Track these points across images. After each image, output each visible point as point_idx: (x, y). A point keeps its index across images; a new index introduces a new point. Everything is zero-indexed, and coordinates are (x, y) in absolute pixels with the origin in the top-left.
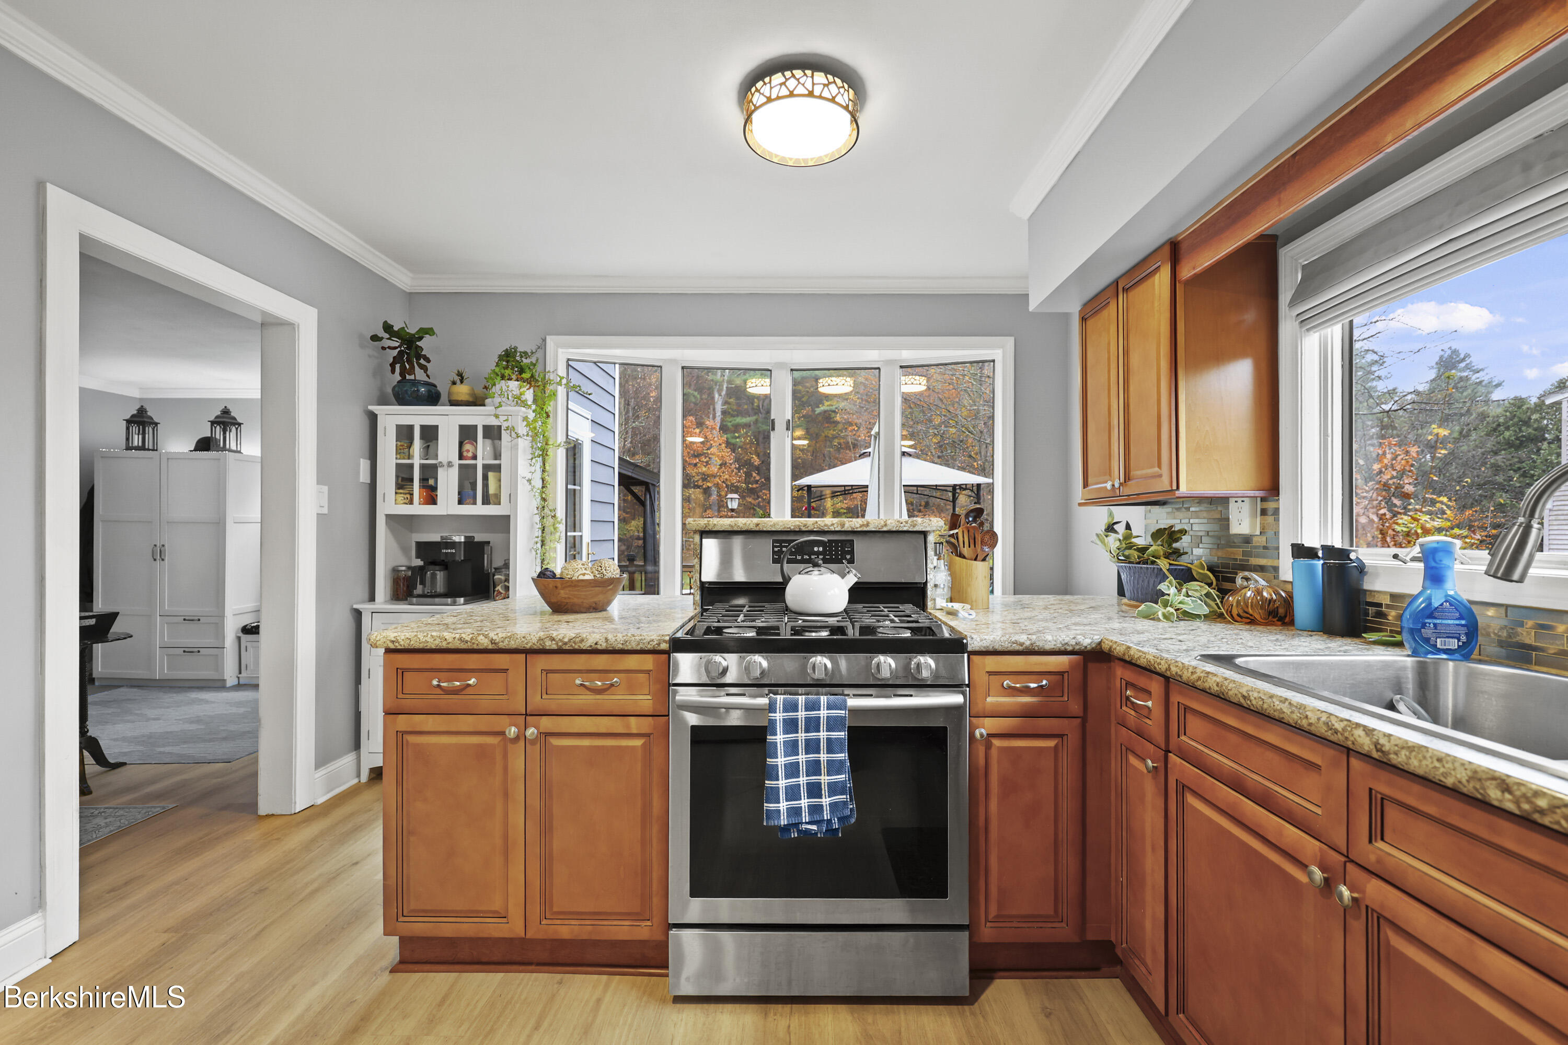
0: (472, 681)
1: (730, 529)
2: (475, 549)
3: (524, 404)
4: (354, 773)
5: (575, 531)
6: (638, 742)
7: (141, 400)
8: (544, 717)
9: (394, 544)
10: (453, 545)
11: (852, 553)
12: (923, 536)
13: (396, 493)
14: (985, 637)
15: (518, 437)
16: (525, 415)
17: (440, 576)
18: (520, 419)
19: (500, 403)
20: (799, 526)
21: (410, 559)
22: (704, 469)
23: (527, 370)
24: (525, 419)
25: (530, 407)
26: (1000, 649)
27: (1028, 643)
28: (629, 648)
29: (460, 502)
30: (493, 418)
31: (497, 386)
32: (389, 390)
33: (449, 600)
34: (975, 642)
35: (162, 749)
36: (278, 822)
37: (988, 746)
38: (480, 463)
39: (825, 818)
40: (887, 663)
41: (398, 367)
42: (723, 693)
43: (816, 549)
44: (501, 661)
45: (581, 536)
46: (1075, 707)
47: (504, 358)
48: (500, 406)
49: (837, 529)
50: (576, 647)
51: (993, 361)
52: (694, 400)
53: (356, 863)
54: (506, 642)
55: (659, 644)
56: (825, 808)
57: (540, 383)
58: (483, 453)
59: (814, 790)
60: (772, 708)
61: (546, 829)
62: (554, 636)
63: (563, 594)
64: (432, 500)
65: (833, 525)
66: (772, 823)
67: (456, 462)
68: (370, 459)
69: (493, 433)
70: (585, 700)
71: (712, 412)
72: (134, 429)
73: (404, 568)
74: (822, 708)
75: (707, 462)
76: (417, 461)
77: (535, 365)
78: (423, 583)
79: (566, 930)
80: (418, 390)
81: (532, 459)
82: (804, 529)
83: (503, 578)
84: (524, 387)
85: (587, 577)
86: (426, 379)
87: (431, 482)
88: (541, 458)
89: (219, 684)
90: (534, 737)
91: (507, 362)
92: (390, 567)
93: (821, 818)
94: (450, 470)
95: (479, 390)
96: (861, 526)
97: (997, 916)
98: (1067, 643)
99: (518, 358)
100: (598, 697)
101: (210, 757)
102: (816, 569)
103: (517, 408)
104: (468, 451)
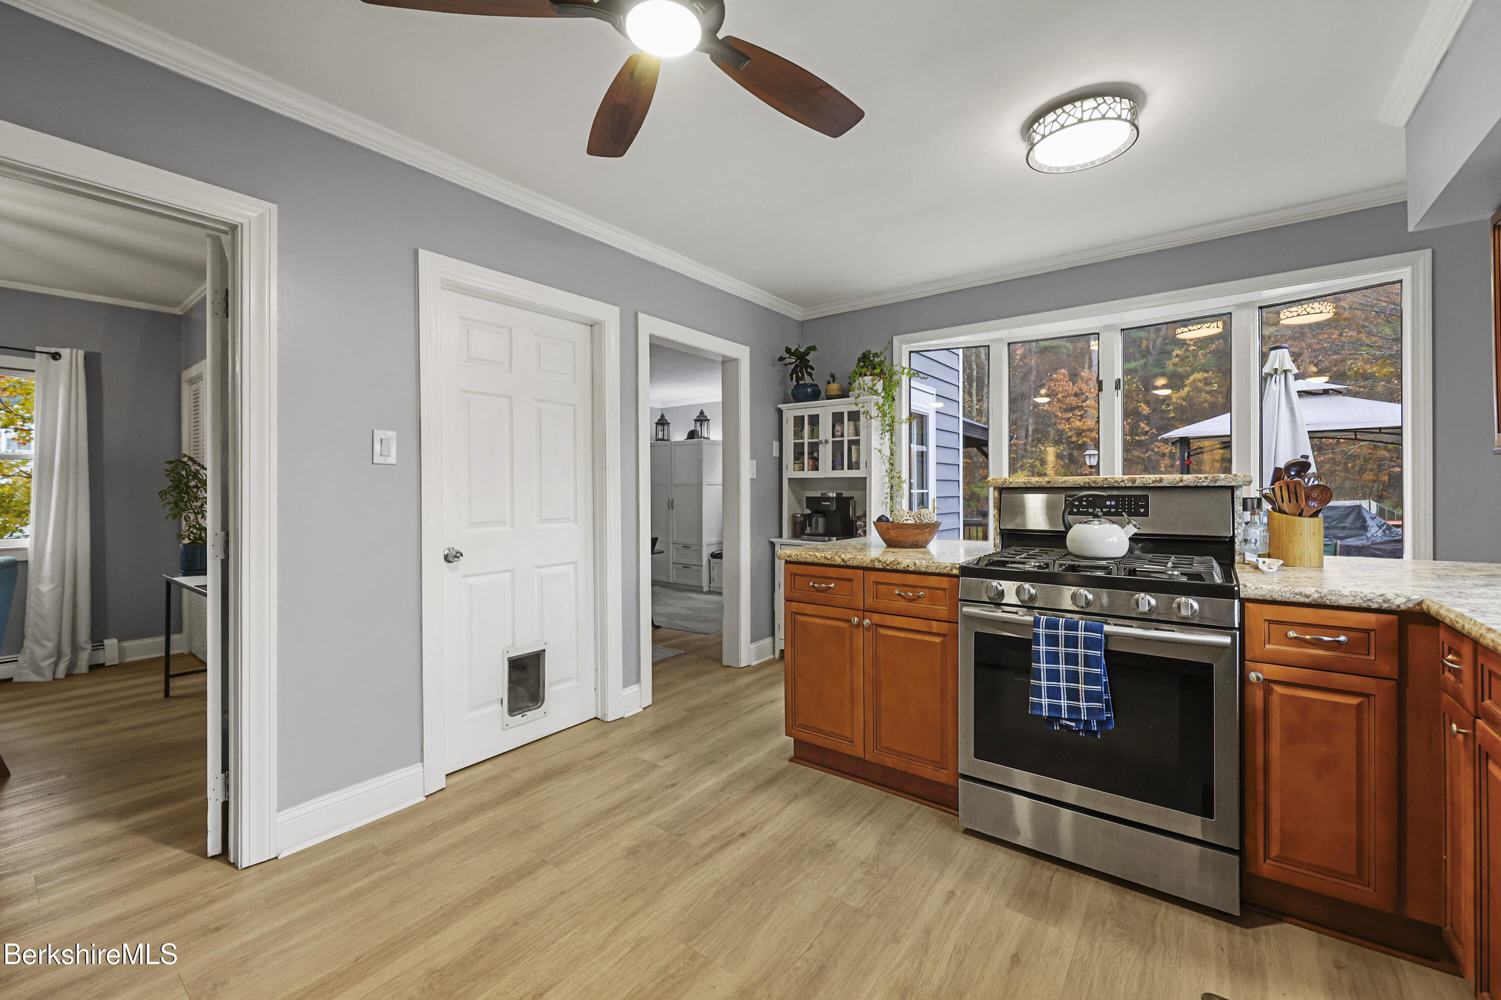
0: (832, 585)
1: (1024, 486)
2: (843, 502)
3: (876, 393)
4: (771, 651)
5: (923, 489)
6: (938, 640)
7: (662, 409)
8: (875, 614)
9: (793, 499)
10: (828, 499)
11: (1146, 507)
12: (1230, 491)
13: (794, 463)
14: (1262, 586)
15: (871, 418)
16: (876, 401)
17: (821, 521)
18: (873, 404)
19: (858, 394)
20: (1089, 483)
21: (803, 510)
22: (1078, 424)
23: (878, 367)
24: (877, 404)
25: (880, 394)
26: (1280, 599)
27: (1316, 596)
28: (930, 571)
29: (833, 469)
30: (854, 405)
31: (857, 382)
32: (790, 392)
33: (827, 538)
34: (1248, 590)
35: (676, 622)
36: (733, 670)
37: (1268, 692)
38: (846, 439)
39: (1083, 718)
40: (1147, 601)
41: (794, 375)
42: (1000, 611)
43: (1108, 503)
44: (848, 573)
45: (928, 493)
46: (1388, 667)
47: (862, 360)
48: (859, 396)
49: (1127, 485)
50: (895, 568)
51: (1401, 281)
52: (1065, 351)
53: (772, 702)
54: (851, 561)
55: (951, 570)
56: (1082, 710)
57: (887, 375)
58: (848, 431)
59: (1073, 694)
60: (1036, 623)
61: (877, 690)
62: (880, 559)
63: (893, 533)
64: (816, 468)
65: (1123, 481)
66: (1035, 712)
67: (831, 440)
68: (779, 441)
69: (854, 416)
70: (902, 605)
71: (1087, 362)
72: (660, 428)
73: (799, 515)
74: (1080, 630)
75: (1081, 416)
76: (806, 440)
77: (883, 362)
78: (810, 526)
79: (890, 761)
80: (807, 391)
81: (882, 434)
82: (1093, 485)
83: (862, 524)
84: (876, 380)
85: (909, 522)
86: (812, 382)
87: (815, 454)
88: (889, 433)
89: (699, 589)
90: (868, 626)
91: (864, 362)
92: (791, 514)
93: (1079, 718)
94: (827, 445)
95: (845, 385)
96: (1154, 482)
97: (1277, 856)
98: (1370, 600)
99: (872, 358)
100: (910, 604)
101: (698, 630)
102: (1096, 519)
103: (871, 397)
104: (838, 431)
